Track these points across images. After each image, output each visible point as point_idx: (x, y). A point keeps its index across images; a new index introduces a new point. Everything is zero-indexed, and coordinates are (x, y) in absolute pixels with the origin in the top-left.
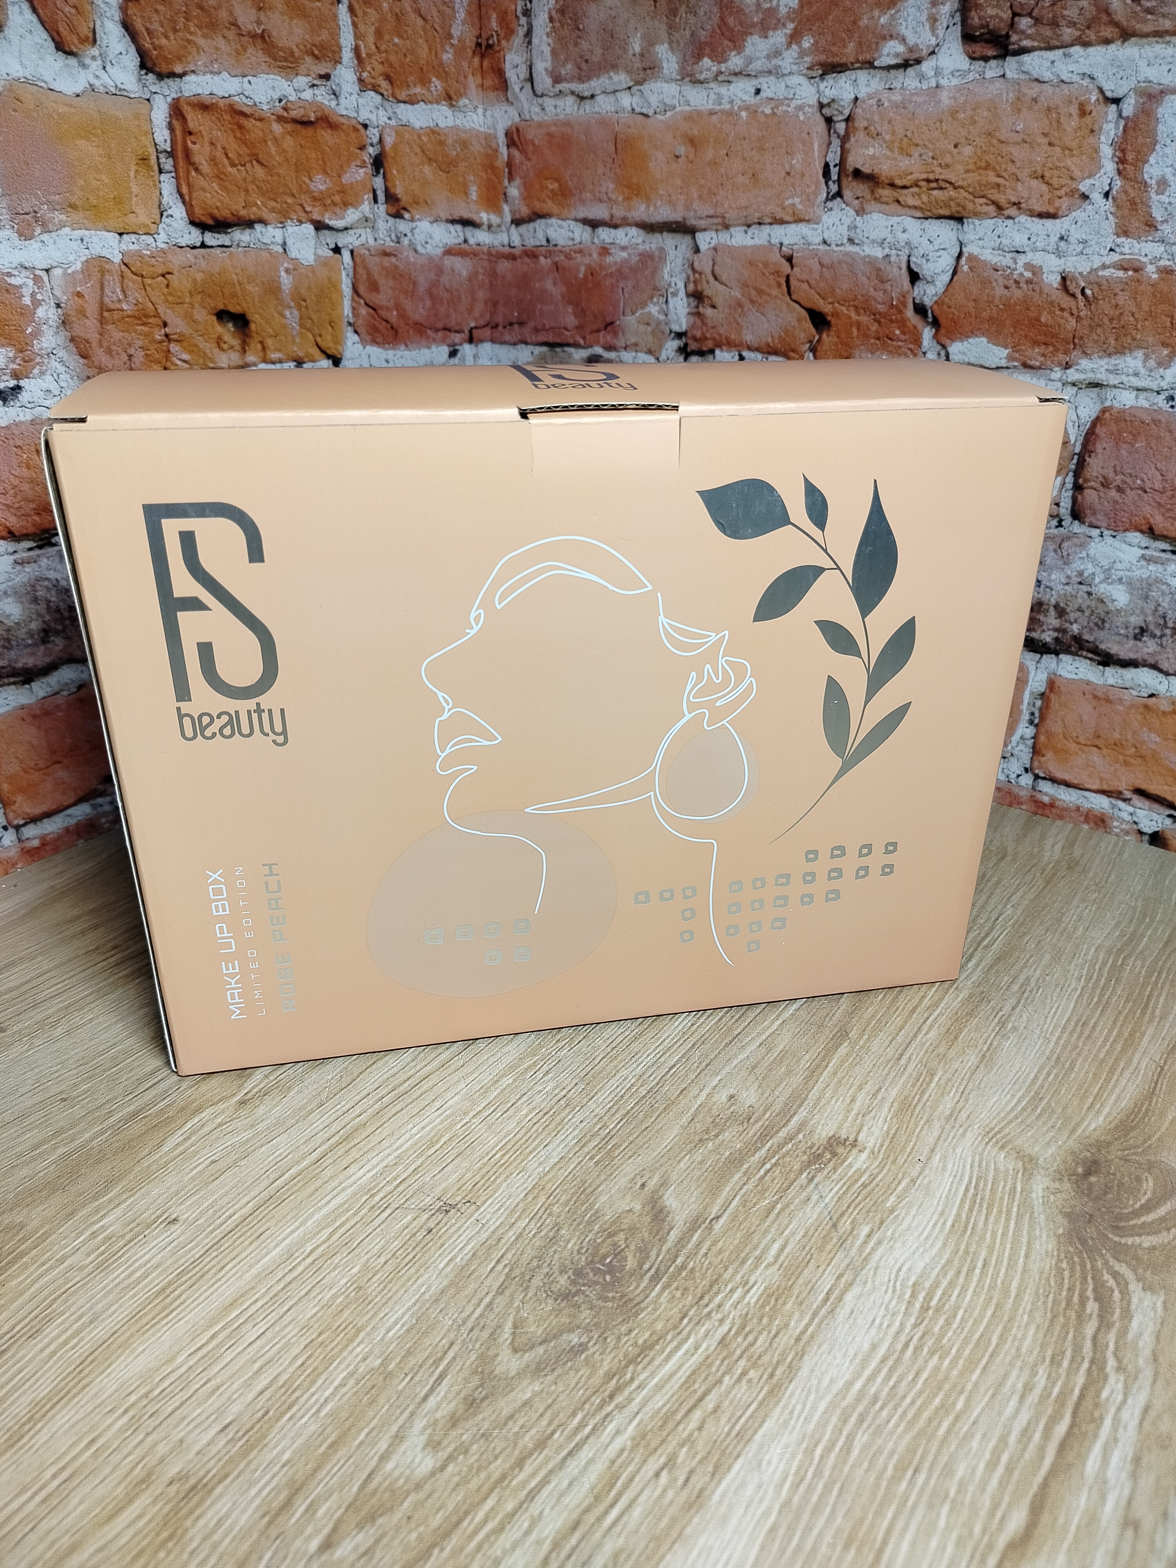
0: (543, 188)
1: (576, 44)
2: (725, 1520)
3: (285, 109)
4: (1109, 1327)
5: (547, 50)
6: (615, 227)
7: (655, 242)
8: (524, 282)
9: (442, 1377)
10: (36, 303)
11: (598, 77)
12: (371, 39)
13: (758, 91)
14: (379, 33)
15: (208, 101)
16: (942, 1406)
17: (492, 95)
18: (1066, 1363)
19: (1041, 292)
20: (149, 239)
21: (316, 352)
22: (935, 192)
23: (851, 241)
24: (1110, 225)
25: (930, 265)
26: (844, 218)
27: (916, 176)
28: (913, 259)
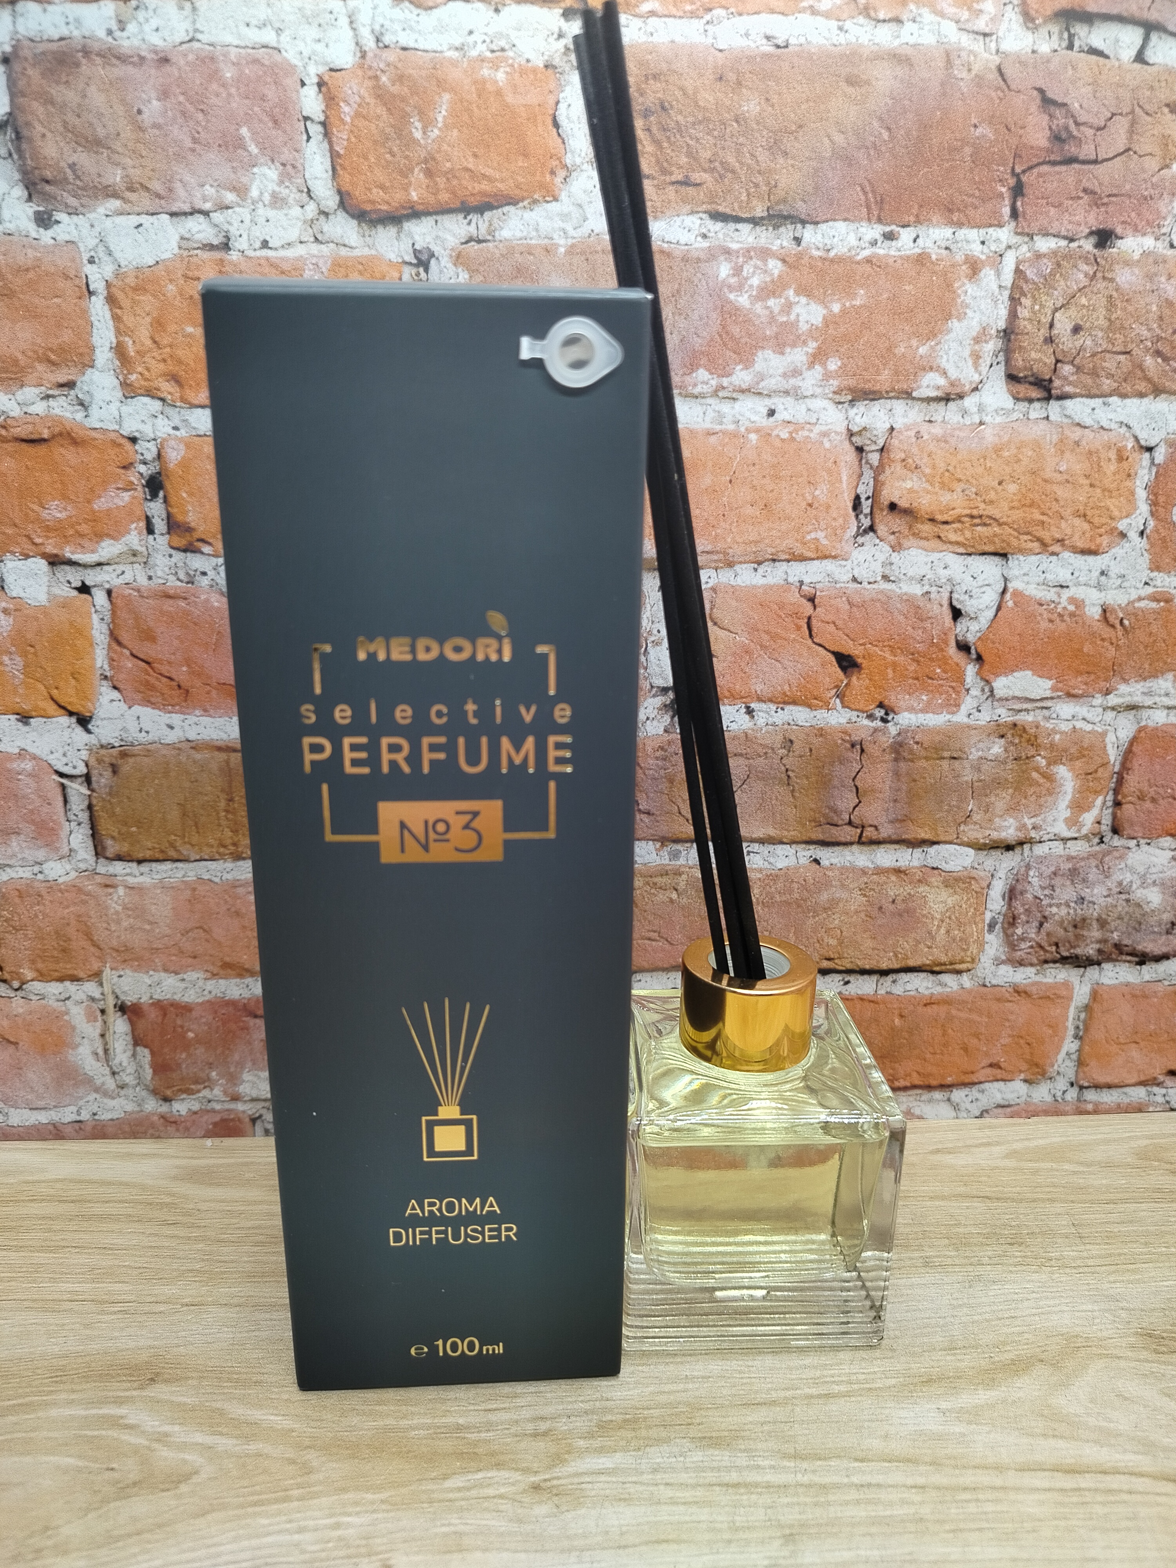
13: (772, 413)
19: (1085, 624)
22: (979, 528)
23: (885, 578)
24: (1144, 561)
25: (973, 601)
26: (877, 554)
27: (958, 511)
28: (955, 596)
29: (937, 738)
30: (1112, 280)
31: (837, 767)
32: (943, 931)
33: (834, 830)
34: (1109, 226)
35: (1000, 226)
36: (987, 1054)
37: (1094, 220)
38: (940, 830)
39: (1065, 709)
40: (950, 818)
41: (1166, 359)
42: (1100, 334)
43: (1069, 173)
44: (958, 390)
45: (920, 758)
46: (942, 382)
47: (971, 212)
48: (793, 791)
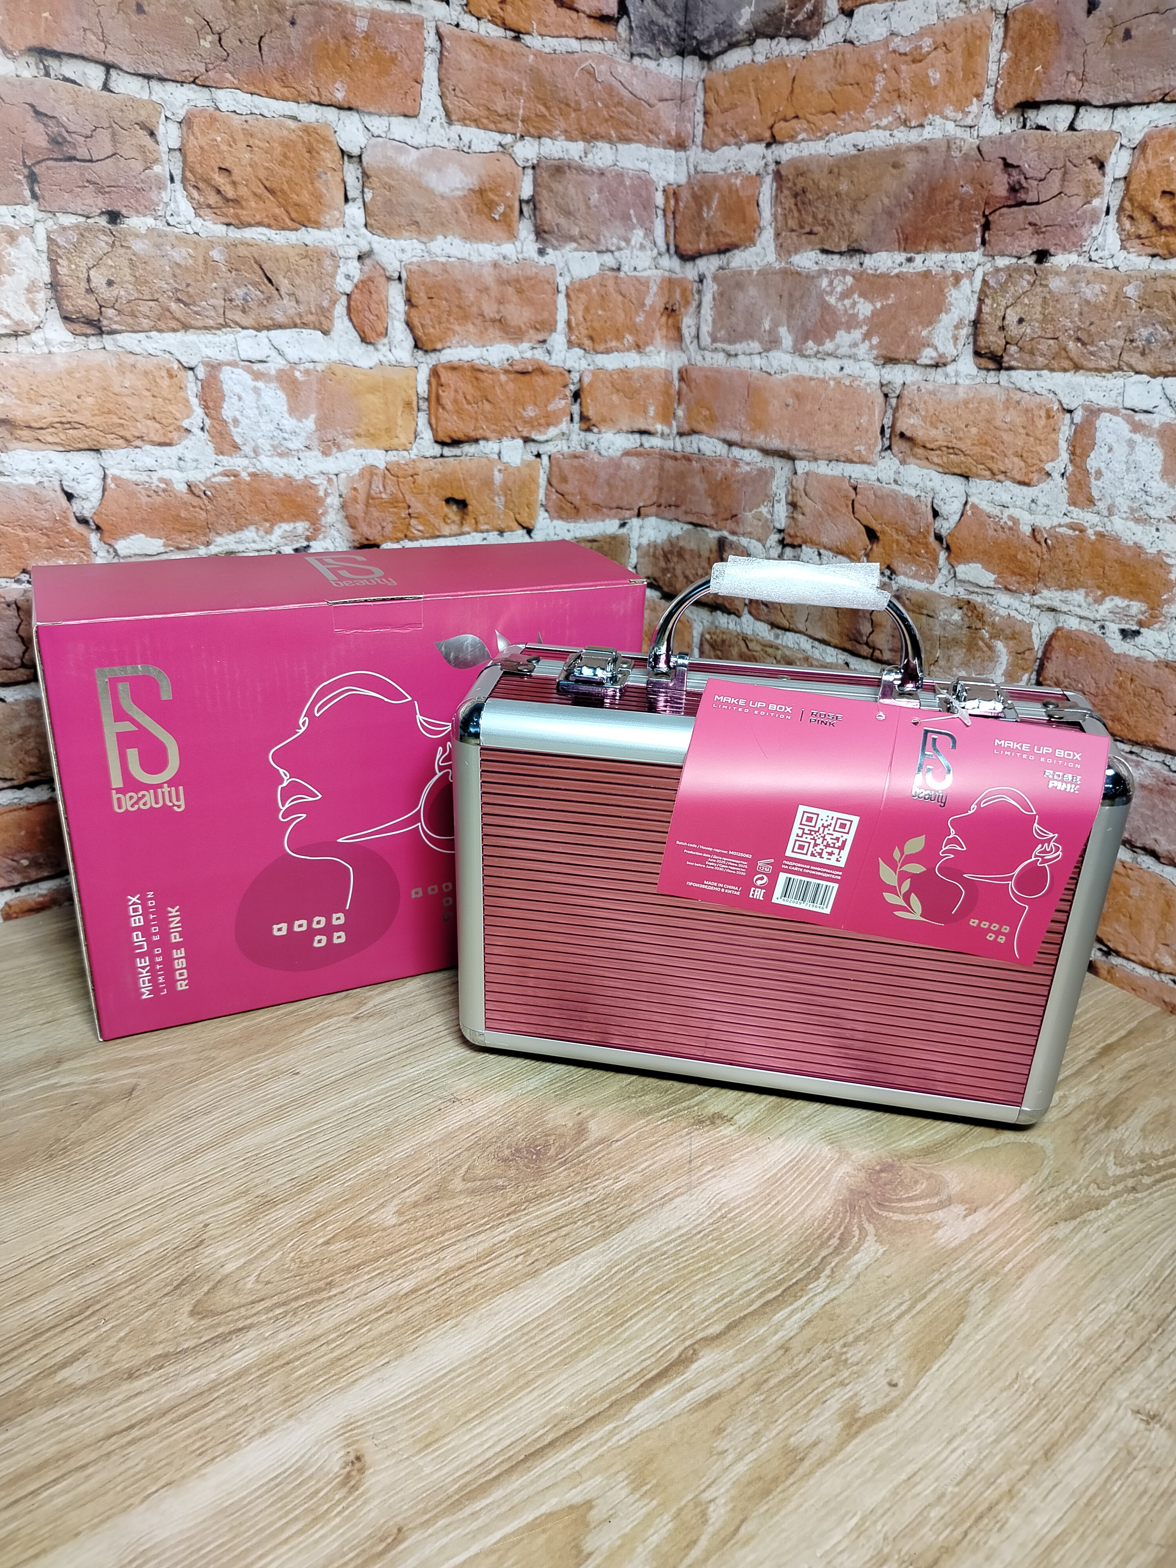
0: (700, 413)
1: (729, 318)
2: (545, 1285)
3: (511, 365)
4: (838, 1254)
5: (710, 319)
6: (744, 448)
7: (769, 462)
8: (681, 477)
9: (417, 1183)
10: (327, 494)
11: (741, 342)
12: (580, 314)
13: (842, 368)
14: (587, 309)
15: (456, 364)
16: (704, 1266)
17: (672, 343)
18: (796, 1266)
19: (1018, 537)
20: (405, 453)
21: (515, 525)
22: (952, 456)
23: (896, 482)
24: (1064, 497)
25: (946, 507)
26: (892, 465)
27: (940, 443)
28: (936, 501)
29: (921, 599)
30: (1046, 286)
33: (857, 646)
34: (1046, 248)
35: (974, 250)
37: (1035, 244)
39: (1004, 599)
40: (925, 659)
41: (1084, 344)
42: (1037, 325)
43: (1019, 212)
44: (944, 361)
46: (934, 354)
47: (957, 242)
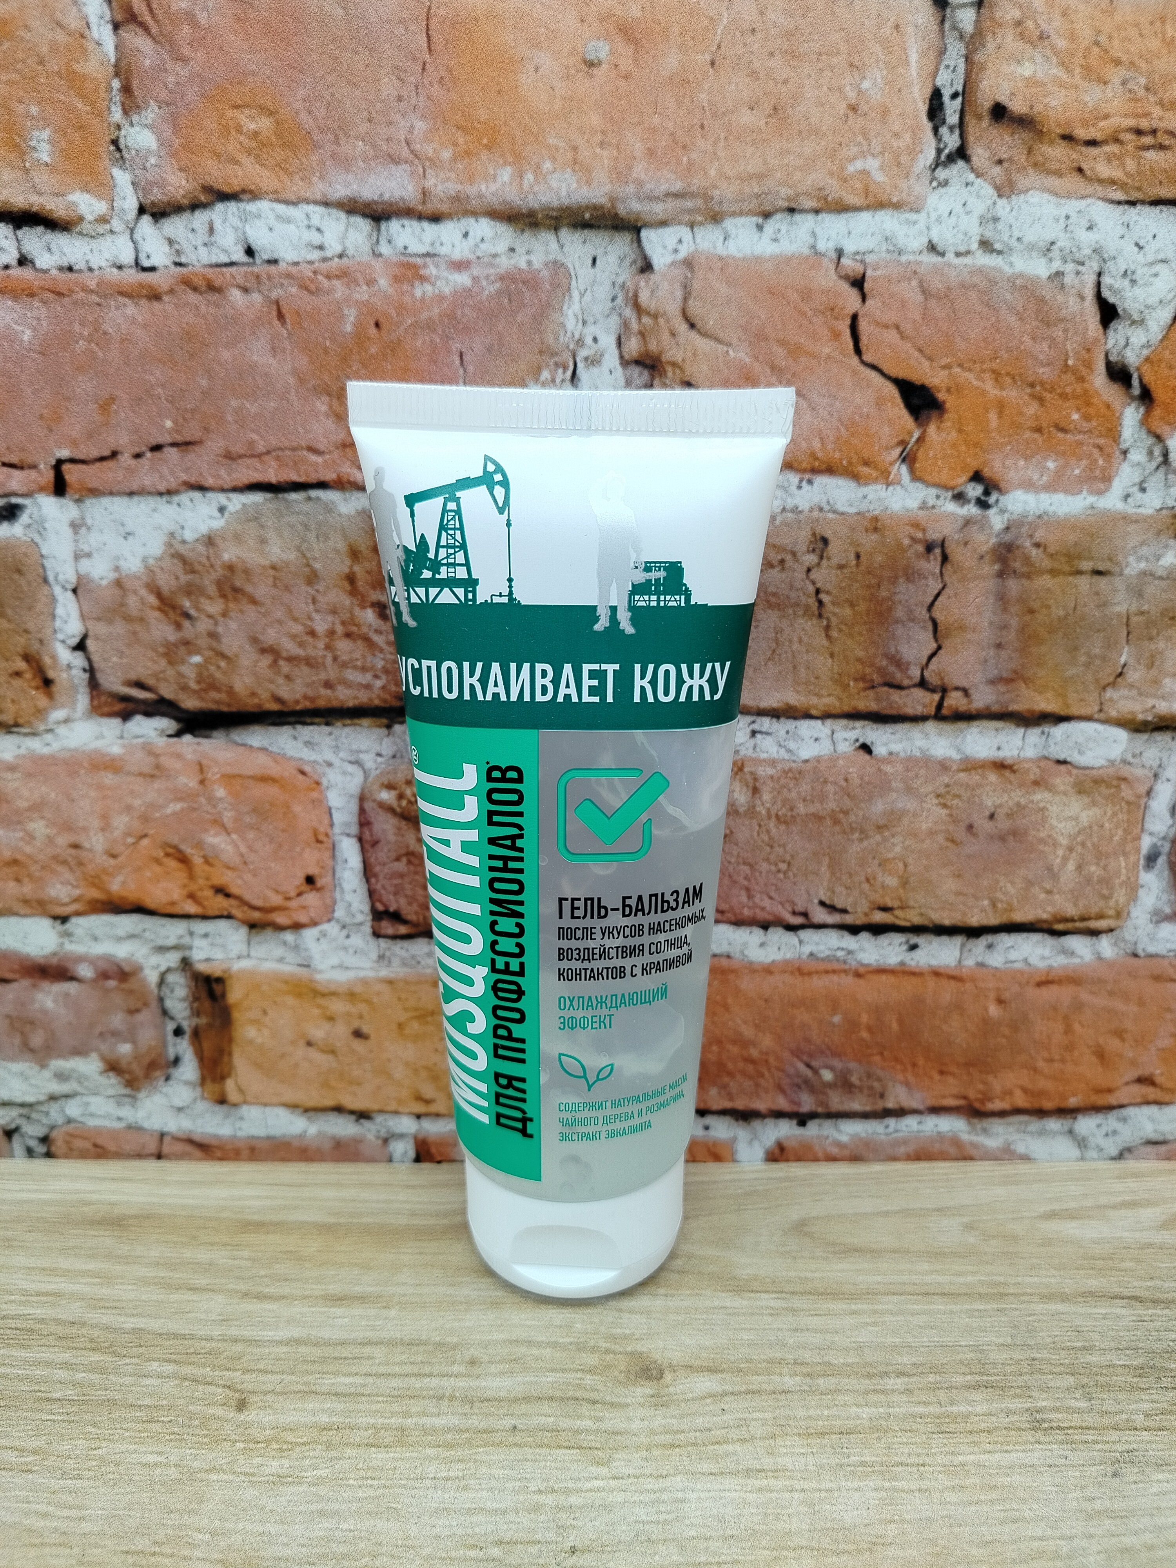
6: (435, 217)
22: (1151, 154)
23: (986, 245)
25: (1138, 291)
26: (972, 201)
27: (1115, 121)
28: (1106, 280)
29: (1072, 538)
31: (902, 586)
32: (1071, 866)
33: (896, 696)
36: (1134, 1063)
38: (1072, 696)
40: (1089, 677)
45: (1041, 572)
48: (827, 628)
